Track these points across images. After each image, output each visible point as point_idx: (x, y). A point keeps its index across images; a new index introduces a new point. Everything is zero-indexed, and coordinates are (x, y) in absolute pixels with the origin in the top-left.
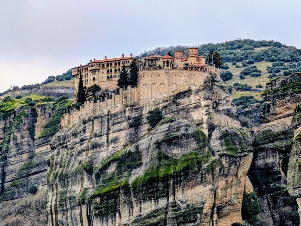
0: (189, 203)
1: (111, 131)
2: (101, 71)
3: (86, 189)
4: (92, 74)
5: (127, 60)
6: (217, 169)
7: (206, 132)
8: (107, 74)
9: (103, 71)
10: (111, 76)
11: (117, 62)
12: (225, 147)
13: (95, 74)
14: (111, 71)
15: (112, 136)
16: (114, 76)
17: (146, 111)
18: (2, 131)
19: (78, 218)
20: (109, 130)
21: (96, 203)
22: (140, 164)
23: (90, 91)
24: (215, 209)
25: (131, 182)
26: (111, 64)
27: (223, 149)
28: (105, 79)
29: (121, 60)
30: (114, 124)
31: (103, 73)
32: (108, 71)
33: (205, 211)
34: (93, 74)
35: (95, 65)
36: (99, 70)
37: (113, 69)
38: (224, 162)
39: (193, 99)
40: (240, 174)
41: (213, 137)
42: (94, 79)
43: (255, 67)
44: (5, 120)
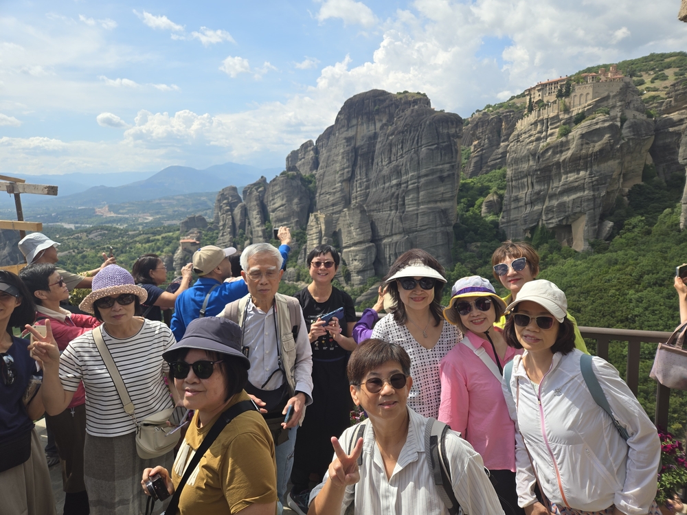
0: (602, 172)
1: (549, 129)
3: (531, 166)
4: (538, 92)
5: (563, 80)
6: (625, 149)
7: (619, 124)
8: (549, 91)
12: (632, 134)
13: (540, 92)
19: (526, 184)
21: (537, 174)
22: (569, 149)
24: (622, 175)
25: (561, 161)
27: (631, 135)
28: (547, 94)
31: (546, 90)
32: (549, 89)
33: (614, 177)
35: (541, 86)
36: (543, 89)
38: (631, 144)
39: (611, 102)
40: (642, 152)
41: (624, 127)
42: (539, 95)
43: (664, 73)
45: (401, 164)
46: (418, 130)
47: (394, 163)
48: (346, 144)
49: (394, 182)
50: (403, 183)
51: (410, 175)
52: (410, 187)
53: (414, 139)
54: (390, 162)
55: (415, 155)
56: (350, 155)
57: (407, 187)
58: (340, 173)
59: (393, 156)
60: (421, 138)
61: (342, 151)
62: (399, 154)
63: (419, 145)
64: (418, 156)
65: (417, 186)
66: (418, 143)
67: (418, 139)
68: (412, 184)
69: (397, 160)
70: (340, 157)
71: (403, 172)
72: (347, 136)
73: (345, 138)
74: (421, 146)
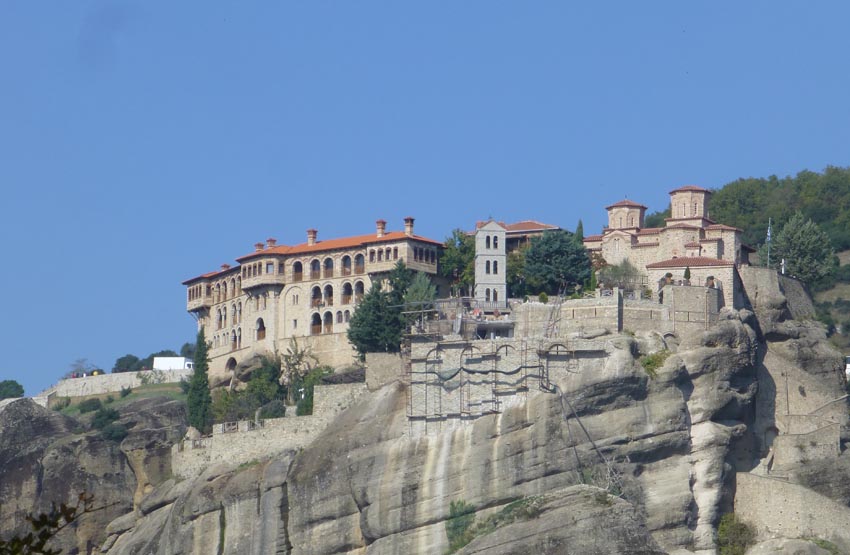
2: (287, 295)
5: (392, 246)
9: (296, 291)
10: (329, 315)
11: (352, 253)
14: (329, 290)
16: (338, 313)
17: (434, 467)
23: (246, 379)
29: (364, 246)
30: (307, 525)
31: (296, 299)
34: (257, 308)
35: (264, 266)
36: (279, 287)
39: (652, 417)
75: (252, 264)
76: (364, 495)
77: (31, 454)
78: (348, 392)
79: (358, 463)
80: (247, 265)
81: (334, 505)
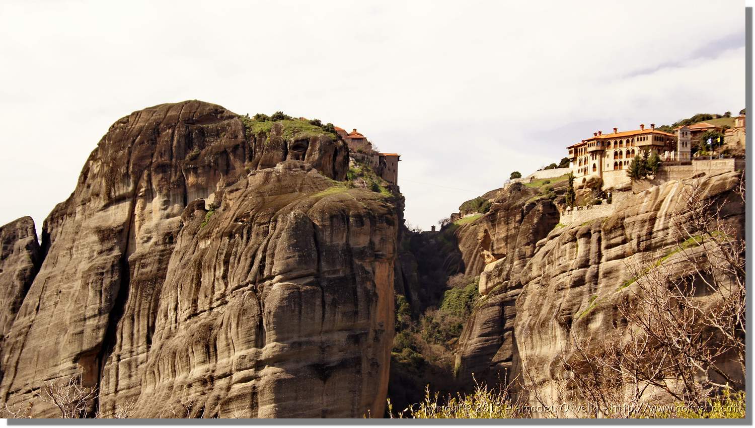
1: (603, 259)
4: (591, 157)
5: (646, 136)
8: (615, 159)
9: (608, 153)
10: (621, 163)
11: (630, 138)
13: (596, 159)
14: (621, 153)
15: (604, 266)
16: (625, 162)
17: (659, 225)
18: (503, 242)
20: (600, 256)
23: (589, 187)
26: (621, 142)
28: (612, 167)
29: (635, 135)
30: (609, 247)
31: (608, 156)
32: (616, 154)
34: (593, 159)
35: (596, 143)
36: (601, 151)
37: (624, 151)
42: (594, 166)
44: (508, 224)
45: (219, 322)
46: (266, 233)
47: (204, 318)
48: (98, 247)
49: (198, 371)
50: (220, 378)
51: (239, 354)
52: (237, 388)
53: (253, 257)
54: (194, 314)
55: (253, 301)
56: (107, 281)
57: (229, 388)
58: (71, 330)
59: (201, 297)
60: (273, 256)
61: (84, 266)
62: (217, 294)
63: (266, 274)
64: (261, 305)
65: (254, 387)
66: (262, 268)
67: (263, 259)
68: (241, 381)
69: (211, 309)
70: (78, 284)
71: (221, 344)
72: (105, 225)
73: (99, 231)
74: (271, 277)
75: (591, 142)
76: (631, 236)
77: (520, 205)
78: (626, 195)
79: (629, 223)
80: (589, 143)
81: (619, 239)
